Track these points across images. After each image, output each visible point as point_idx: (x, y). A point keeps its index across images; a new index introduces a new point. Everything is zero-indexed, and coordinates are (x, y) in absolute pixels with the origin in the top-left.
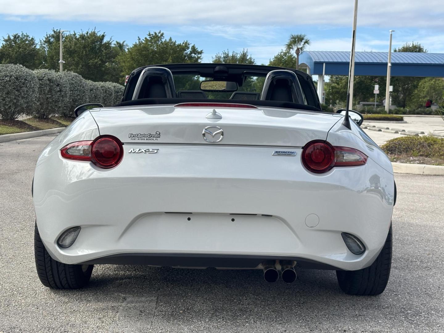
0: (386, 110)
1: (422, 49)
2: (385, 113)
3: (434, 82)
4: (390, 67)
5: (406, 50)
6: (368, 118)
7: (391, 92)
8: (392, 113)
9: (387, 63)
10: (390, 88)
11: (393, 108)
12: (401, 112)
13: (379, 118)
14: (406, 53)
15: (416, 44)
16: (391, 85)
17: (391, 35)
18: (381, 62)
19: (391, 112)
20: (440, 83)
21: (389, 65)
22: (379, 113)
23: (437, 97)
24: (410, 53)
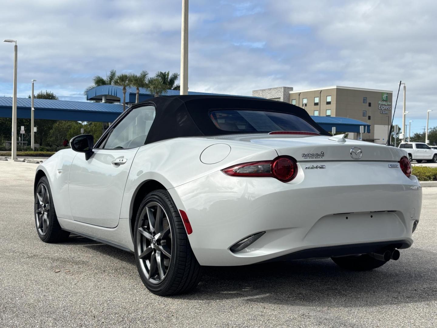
0: (32, 148)
1: (55, 97)
2: (32, 150)
3: (58, 124)
4: (33, 111)
5: (40, 97)
6: (26, 154)
7: (35, 132)
8: (38, 150)
9: (31, 107)
10: (34, 129)
11: (38, 146)
12: (45, 150)
13: (36, 155)
14: (41, 99)
15: (49, 93)
16: (35, 126)
17: (33, 84)
18: (24, 106)
19: (36, 149)
20: (63, 125)
21: (33, 109)
22: (26, 150)
23: (61, 137)
24: (44, 100)
